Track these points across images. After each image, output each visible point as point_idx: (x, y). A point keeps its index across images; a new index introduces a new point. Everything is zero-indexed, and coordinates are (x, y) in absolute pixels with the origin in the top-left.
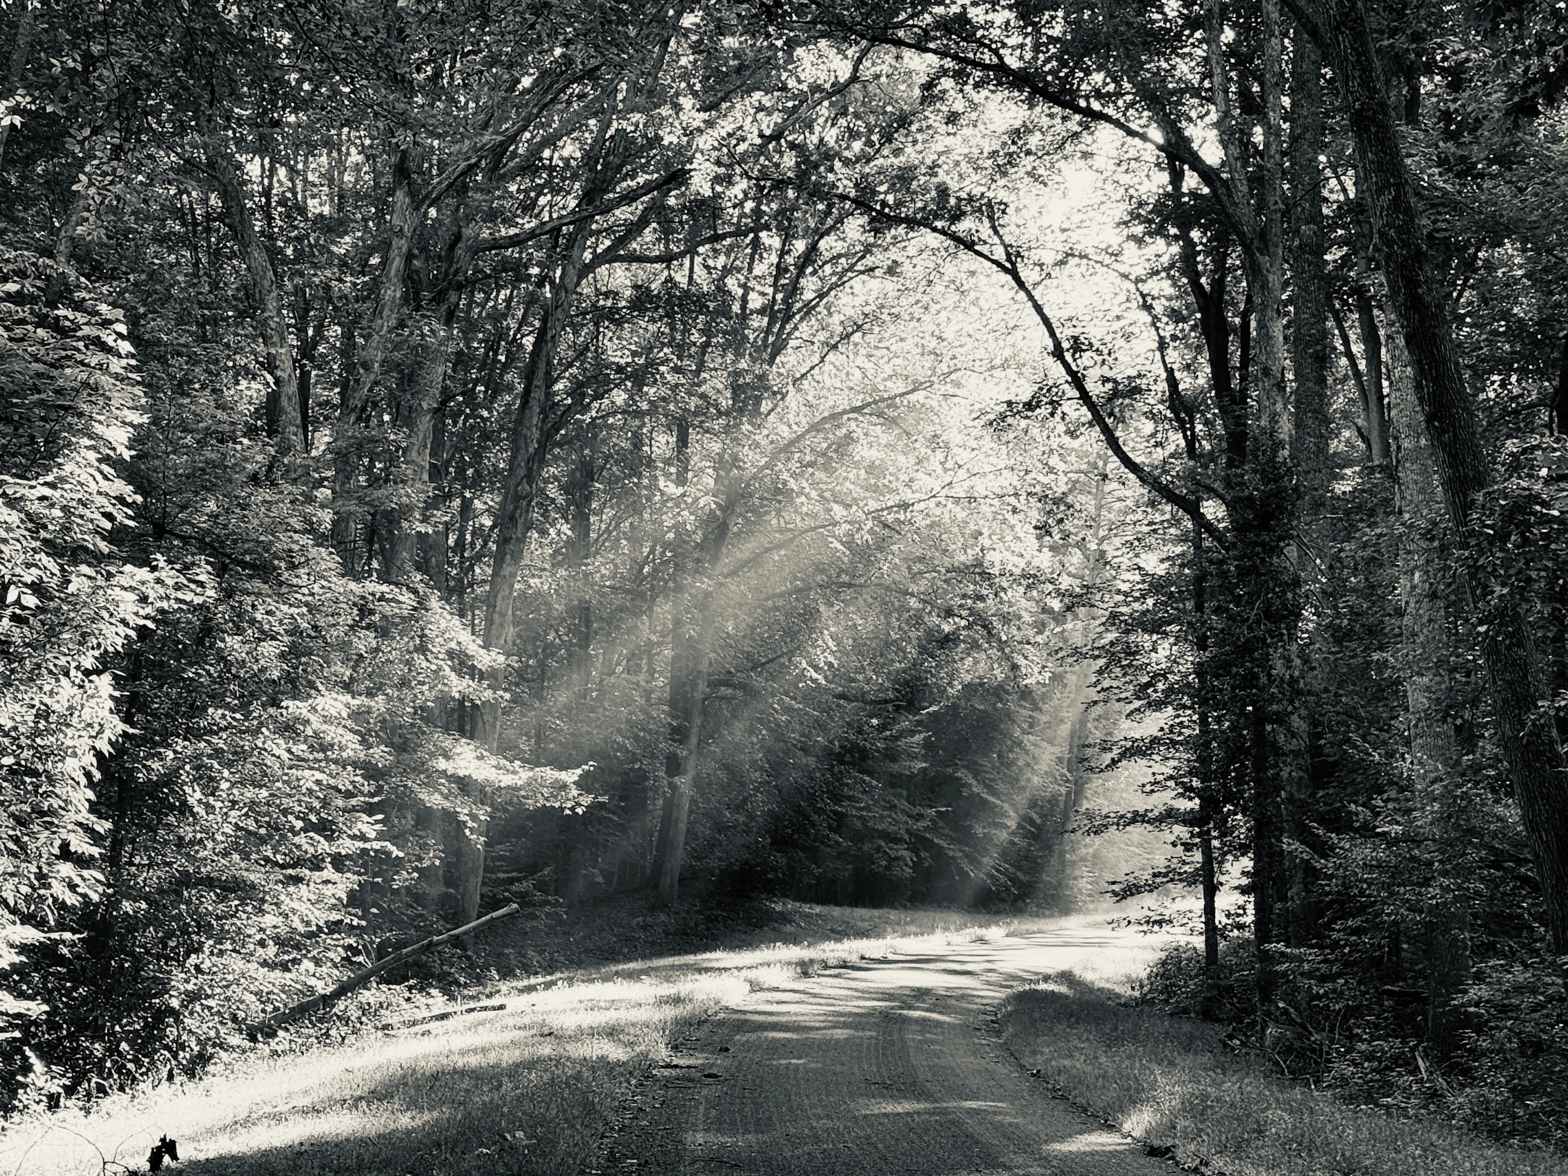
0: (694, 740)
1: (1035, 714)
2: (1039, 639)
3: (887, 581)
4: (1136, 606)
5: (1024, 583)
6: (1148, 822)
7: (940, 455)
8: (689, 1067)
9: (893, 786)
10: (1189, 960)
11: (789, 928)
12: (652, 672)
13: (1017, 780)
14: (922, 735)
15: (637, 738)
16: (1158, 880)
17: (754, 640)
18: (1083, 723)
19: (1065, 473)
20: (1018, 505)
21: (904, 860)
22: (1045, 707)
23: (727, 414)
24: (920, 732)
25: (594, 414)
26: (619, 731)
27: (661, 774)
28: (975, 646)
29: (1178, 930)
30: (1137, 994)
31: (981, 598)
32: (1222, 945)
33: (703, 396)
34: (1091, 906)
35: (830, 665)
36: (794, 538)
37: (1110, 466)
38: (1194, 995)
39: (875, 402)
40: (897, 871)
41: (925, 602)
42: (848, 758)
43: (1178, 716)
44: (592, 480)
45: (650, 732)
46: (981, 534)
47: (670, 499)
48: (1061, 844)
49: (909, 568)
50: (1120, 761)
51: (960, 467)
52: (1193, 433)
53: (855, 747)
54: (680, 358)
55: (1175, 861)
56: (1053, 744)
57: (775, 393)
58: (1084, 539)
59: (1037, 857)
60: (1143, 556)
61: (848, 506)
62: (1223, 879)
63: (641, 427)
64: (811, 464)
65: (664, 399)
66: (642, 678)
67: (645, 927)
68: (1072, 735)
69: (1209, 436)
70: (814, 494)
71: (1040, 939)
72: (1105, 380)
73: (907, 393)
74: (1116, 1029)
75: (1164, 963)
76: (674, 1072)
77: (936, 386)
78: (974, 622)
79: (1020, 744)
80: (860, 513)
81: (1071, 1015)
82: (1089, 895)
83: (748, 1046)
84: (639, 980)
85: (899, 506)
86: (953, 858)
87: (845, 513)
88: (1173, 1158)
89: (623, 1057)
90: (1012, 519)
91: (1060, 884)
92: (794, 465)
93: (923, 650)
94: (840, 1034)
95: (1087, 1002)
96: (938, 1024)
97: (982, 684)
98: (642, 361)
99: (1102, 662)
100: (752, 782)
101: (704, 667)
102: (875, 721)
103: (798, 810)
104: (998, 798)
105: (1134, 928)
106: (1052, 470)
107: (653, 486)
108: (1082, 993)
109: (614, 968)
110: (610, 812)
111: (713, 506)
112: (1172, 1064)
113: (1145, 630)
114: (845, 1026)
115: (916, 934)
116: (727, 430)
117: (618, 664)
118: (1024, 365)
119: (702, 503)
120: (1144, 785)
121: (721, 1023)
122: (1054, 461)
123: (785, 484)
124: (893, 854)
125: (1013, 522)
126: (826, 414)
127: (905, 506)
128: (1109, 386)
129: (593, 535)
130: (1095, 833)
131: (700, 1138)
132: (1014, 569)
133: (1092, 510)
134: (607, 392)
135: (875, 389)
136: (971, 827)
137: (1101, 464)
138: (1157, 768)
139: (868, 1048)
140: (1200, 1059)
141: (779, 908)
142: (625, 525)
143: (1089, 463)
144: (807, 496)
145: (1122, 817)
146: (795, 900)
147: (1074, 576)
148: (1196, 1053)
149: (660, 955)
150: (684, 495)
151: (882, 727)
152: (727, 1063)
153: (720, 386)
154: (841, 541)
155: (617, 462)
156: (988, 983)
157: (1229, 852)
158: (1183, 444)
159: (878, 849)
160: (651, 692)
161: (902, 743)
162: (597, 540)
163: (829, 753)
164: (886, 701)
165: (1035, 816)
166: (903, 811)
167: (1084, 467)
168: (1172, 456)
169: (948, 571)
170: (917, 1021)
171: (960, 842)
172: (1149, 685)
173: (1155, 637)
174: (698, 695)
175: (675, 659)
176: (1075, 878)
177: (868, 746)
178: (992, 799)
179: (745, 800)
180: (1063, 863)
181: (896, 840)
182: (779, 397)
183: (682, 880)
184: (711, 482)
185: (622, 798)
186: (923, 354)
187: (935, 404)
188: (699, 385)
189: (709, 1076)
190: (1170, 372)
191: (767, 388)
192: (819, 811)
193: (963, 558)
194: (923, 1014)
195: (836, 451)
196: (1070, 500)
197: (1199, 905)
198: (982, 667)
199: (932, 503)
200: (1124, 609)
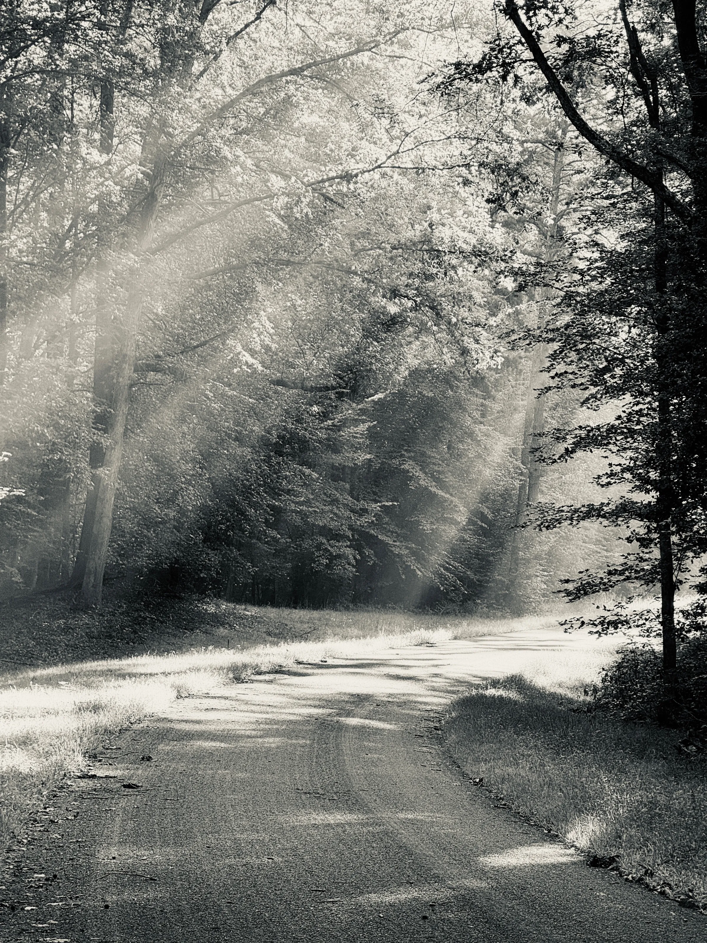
0: (119, 429)
1: (487, 403)
2: (492, 321)
3: (328, 258)
4: (594, 285)
5: (476, 261)
6: (604, 516)
7: (385, 122)
8: (106, 777)
9: (335, 478)
10: (646, 662)
11: (222, 631)
12: (74, 356)
13: (468, 472)
14: (367, 425)
15: (57, 427)
16: (614, 578)
17: (185, 321)
18: (538, 411)
19: (522, 143)
20: (470, 177)
21: (347, 558)
22: (499, 395)
23: (155, 74)
24: (364, 422)
25: (8, 72)
26: (39, 420)
27: (83, 465)
28: (422, 329)
29: (635, 631)
30: (589, 699)
31: (430, 277)
32: (681, 647)
33: (128, 55)
34: (546, 607)
35: (268, 349)
36: (228, 211)
37: (570, 135)
38: (650, 699)
39: (315, 64)
40: (338, 570)
41: (369, 281)
42: (287, 449)
43: (638, 403)
44: (8, 146)
45: (71, 419)
46: (429, 208)
47: (93, 168)
48: (514, 540)
49: (352, 244)
50: (573, 451)
51: (407, 135)
52: (656, 98)
53: (293, 435)
54: (103, 12)
55: (632, 557)
56: (506, 435)
57: (207, 53)
58: (539, 214)
59: (488, 555)
60: (604, 232)
61: (286, 177)
62: (682, 576)
63: (61, 89)
64: (245, 131)
65: (86, 58)
66: (62, 361)
67: (67, 630)
68: (527, 424)
69: (674, 101)
70: (249, 162)
71: (489, 641)
72: (560, 40)
73: (351, 54)
74: (566, 735)
75: (619, 666)
76: (91, 783)
77: (382, 46)
78: (421, 303)
79: (471, 434)
80: (300, 185)
81: (519, 721)
82: (544, 595)
83: (173, 756)
84: (58, 685)
85: (341, 177)
86: (399, 556)
87: (283, 184)
88: (617, 869)
89: (36, 768)
90: (464, 192)
91: (512, 582)
92: (227, 132)
93: (368, 334)
94: (273, 742)
95: (537, 707)
96: (377, 731)
97: (430, 371)
98: (62, 16)
99: (556, 346)
100: (184, 474)
101: (131, 352)
102: (315, 408)
103: (233, 504)
104: (448, 492)
105: (587, 629)
106: (507, 139)
107: (74, 154)
108: (531, 697)
109: (31, 674)
110: (30, 506)
111: (140, 176)
112: (622, 771)
113: (602, 312)
114: (277, 733)
115: (358, 637)
116: (154, 92)
117: (37, 347)
118: (476, 24)
119: (128, 172)
120: (599, 477)
121: (144, 732)
122: (508, 129)
123: (218, 151)
124: (334, 551)
125: (464, 195)
126: (263, 76)
127: (347, 177)
128: (565, 47)
129: (9, 207)
130: (548, 528)
131: (114, 851)
132: (464, 246)
133: (549, 182)
134: (23, 49)
135: (316, 49)
136: (418, 523)
137: (560, 133)
138: (615, 460)
139: (301, 757)
140: (652, 767)
141: (212, 609)
142: (44, 196)
143: (547, 132)
144: (243, 167)
145: (576, 511)
146: (229, 600)
147: (530, 254)
148: (649, 760)
149: (81, 659)
150: (108, 163)
151: (324, 416)
152: (150, 771)
153: (148, 44)
154: (279, 216)
155: (35, 127)
156: (434, 689)
157: (688, 548)
158: (644, 109)
159: (319, 547)
160: (74, 378)
161: (344, 433)
162: (13, 212)
163: (265, 443)
164: (327, 388)
165: (486, 511)
166: (346, 506)
167: (541, 136)
168: (633, 124)
169: (394, 248)
170: (354, 728)
171: (406, 538)
172: (606, 370)
173: (614, 319)
174: (124, 381)
175: (100, 341)
176: (529, 577)
177: (307, 435)
178: (440, 493)
179: (176, 493)
180: (516, 561)
181: (337, 537)
182: (212, 56)
183: (106, 580)
184: (138, 149)
185: (41, 492)
186: (368, 12)
187: (380, 65)
188: (123, 42)
189: (129, 786)
190: (632, 33)
191: (199, 47)
192: (256, 506)
193: (410, 234)
194: (362, 721)
195: (275, 117)
196: (525, 171)
197: (656, 605)
198: (430, 353)
199: (376, 175)
200: (581, 289)
